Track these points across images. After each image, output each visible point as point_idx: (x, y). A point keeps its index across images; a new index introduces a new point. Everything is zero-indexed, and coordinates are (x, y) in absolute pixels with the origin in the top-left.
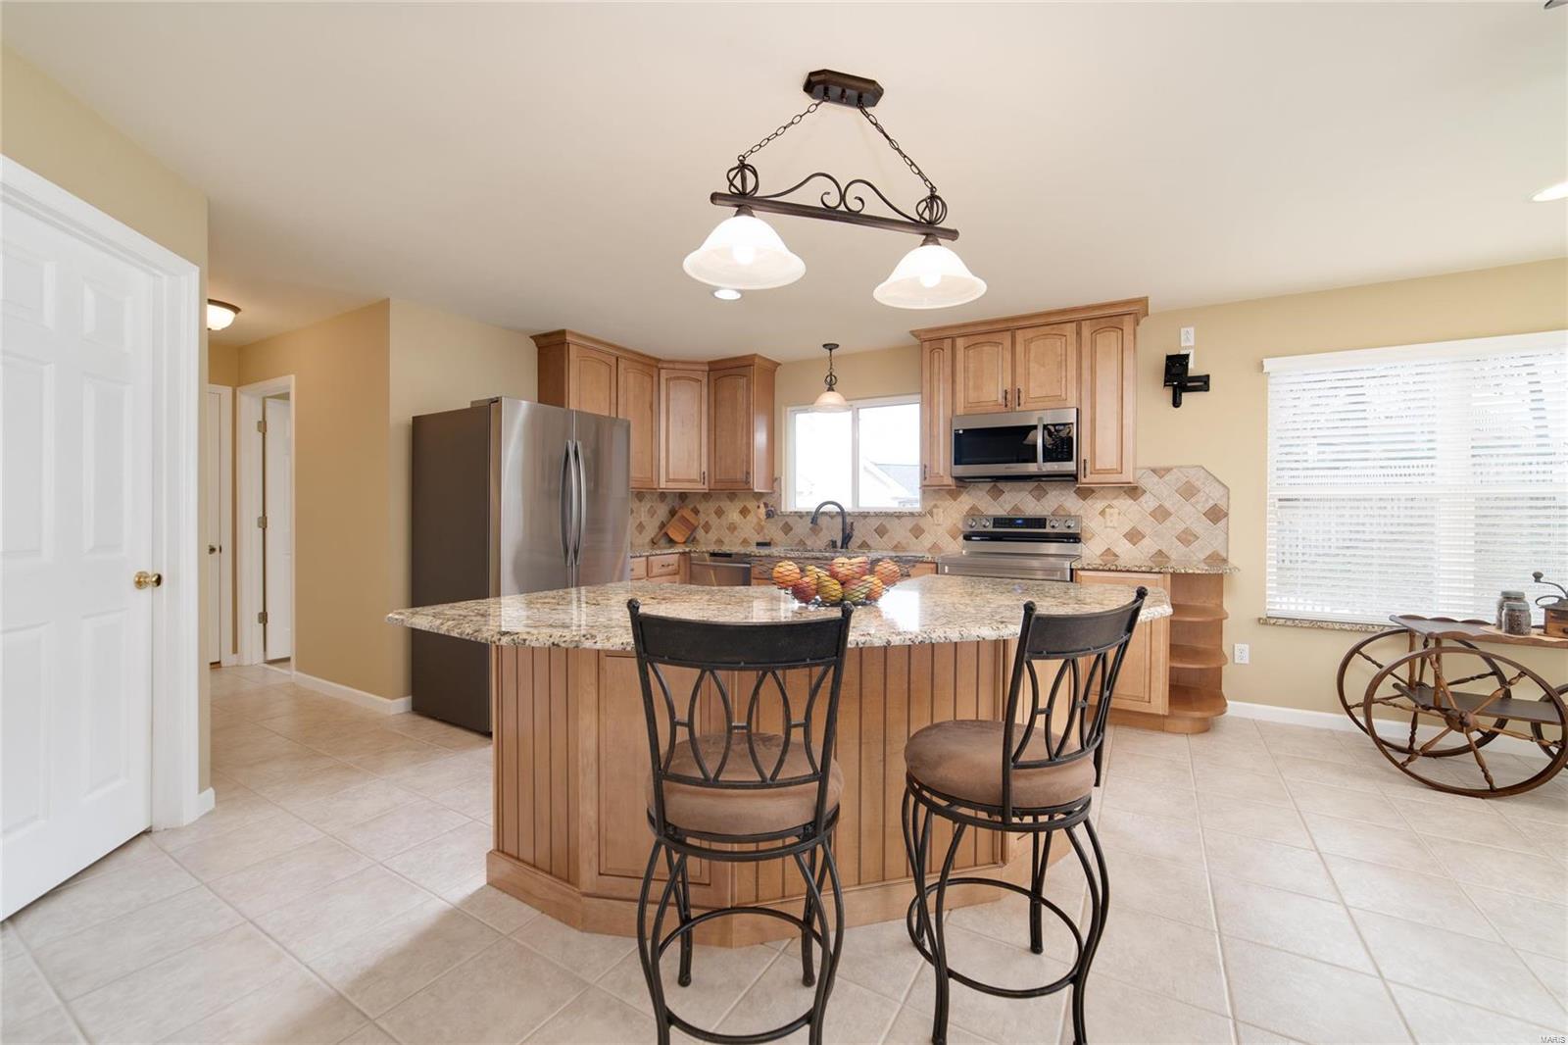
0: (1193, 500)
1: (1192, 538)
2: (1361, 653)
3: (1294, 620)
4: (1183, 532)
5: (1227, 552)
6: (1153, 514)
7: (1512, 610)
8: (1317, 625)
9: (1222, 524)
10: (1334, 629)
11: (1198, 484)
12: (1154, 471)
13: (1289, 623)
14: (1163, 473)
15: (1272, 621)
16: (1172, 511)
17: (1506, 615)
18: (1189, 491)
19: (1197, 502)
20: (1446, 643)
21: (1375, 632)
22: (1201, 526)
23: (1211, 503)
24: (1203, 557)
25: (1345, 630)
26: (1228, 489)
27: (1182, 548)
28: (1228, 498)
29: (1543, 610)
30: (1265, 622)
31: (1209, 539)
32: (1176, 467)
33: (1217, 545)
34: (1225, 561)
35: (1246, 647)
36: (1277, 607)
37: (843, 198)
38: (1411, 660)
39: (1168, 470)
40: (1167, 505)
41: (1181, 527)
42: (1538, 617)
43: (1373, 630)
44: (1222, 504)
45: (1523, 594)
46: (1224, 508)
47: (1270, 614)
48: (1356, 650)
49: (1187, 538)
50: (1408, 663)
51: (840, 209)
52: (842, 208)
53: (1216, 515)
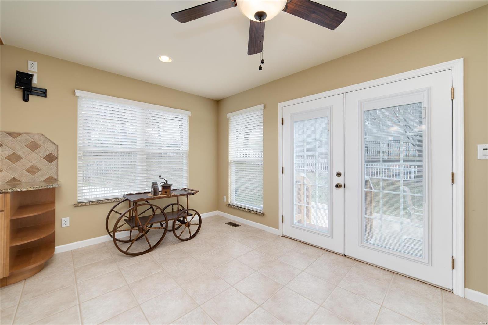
0: (36, 151)
1: (36, 170)
2: (114, 211)
3: (89, 202)
4: (30, 167)
5: (57, 176)
6: (9, 158)
7: (155, 188)
8: (99, 202)
9: (54, 162)
10: (105, 203)
11: (40, 143)
12: (9, 134)
13: (87, 204)
14: (16, 135)
15: (80, 205)
16: (22, 156)
17: (153, 190)
18: (34, 146)
19: (40, 152)
20: (139, 203)
21: (119, 201)
22: (43, 165)
23: (48, 153)
24: (43, 179)
25: (110, 202)
26: (57, 146)
27: (30, 176)
28: (58, 150)
29: (161, 187)
30: (77, 205)
31: (47, 170)
32: (26, 133)
33: (52, 173)
34: (56, 180)
35: (68, 219)
36: (83, 198)
38: (129, 211)
39: (20, 134)
40: (19, 153)
41: (28, 165)
42: (160, 189)
43: (119, 200)
44: (54, 153)
45: (157, 182)
46: (55, 154)
47: (79, 201)
48: (112, 210)
49: (32, 170)
50: (128, 212)
53: (51, 158)
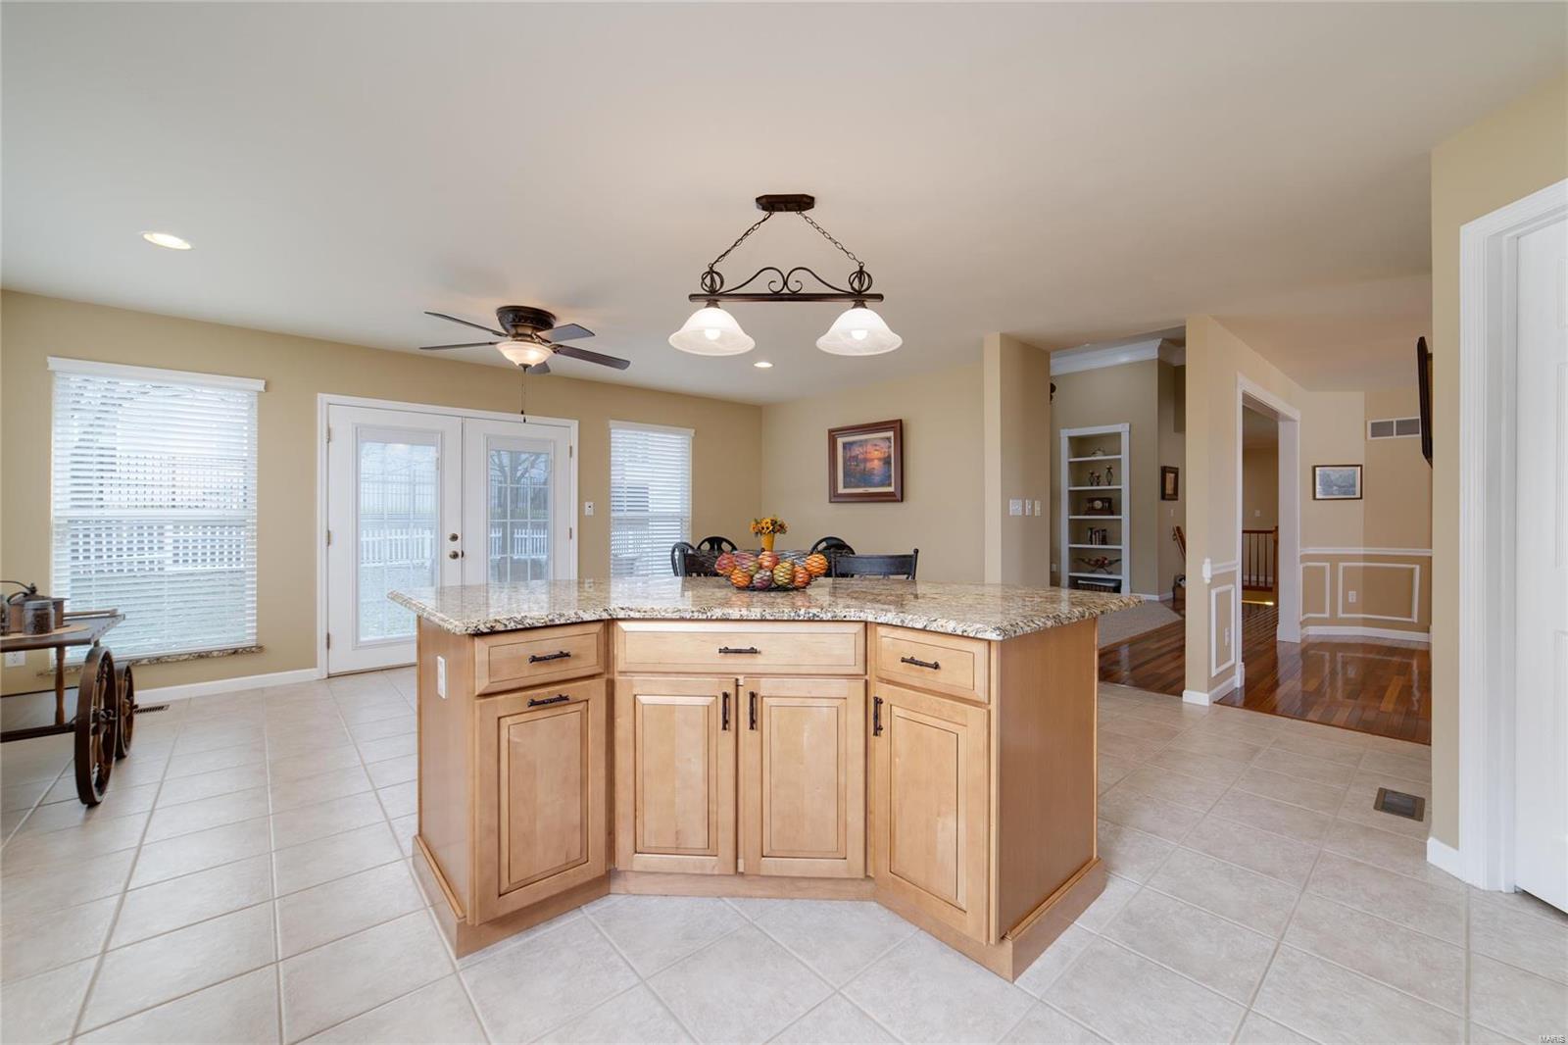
37: (785, 283)
51: (783, 292)
52: (785, 291)
